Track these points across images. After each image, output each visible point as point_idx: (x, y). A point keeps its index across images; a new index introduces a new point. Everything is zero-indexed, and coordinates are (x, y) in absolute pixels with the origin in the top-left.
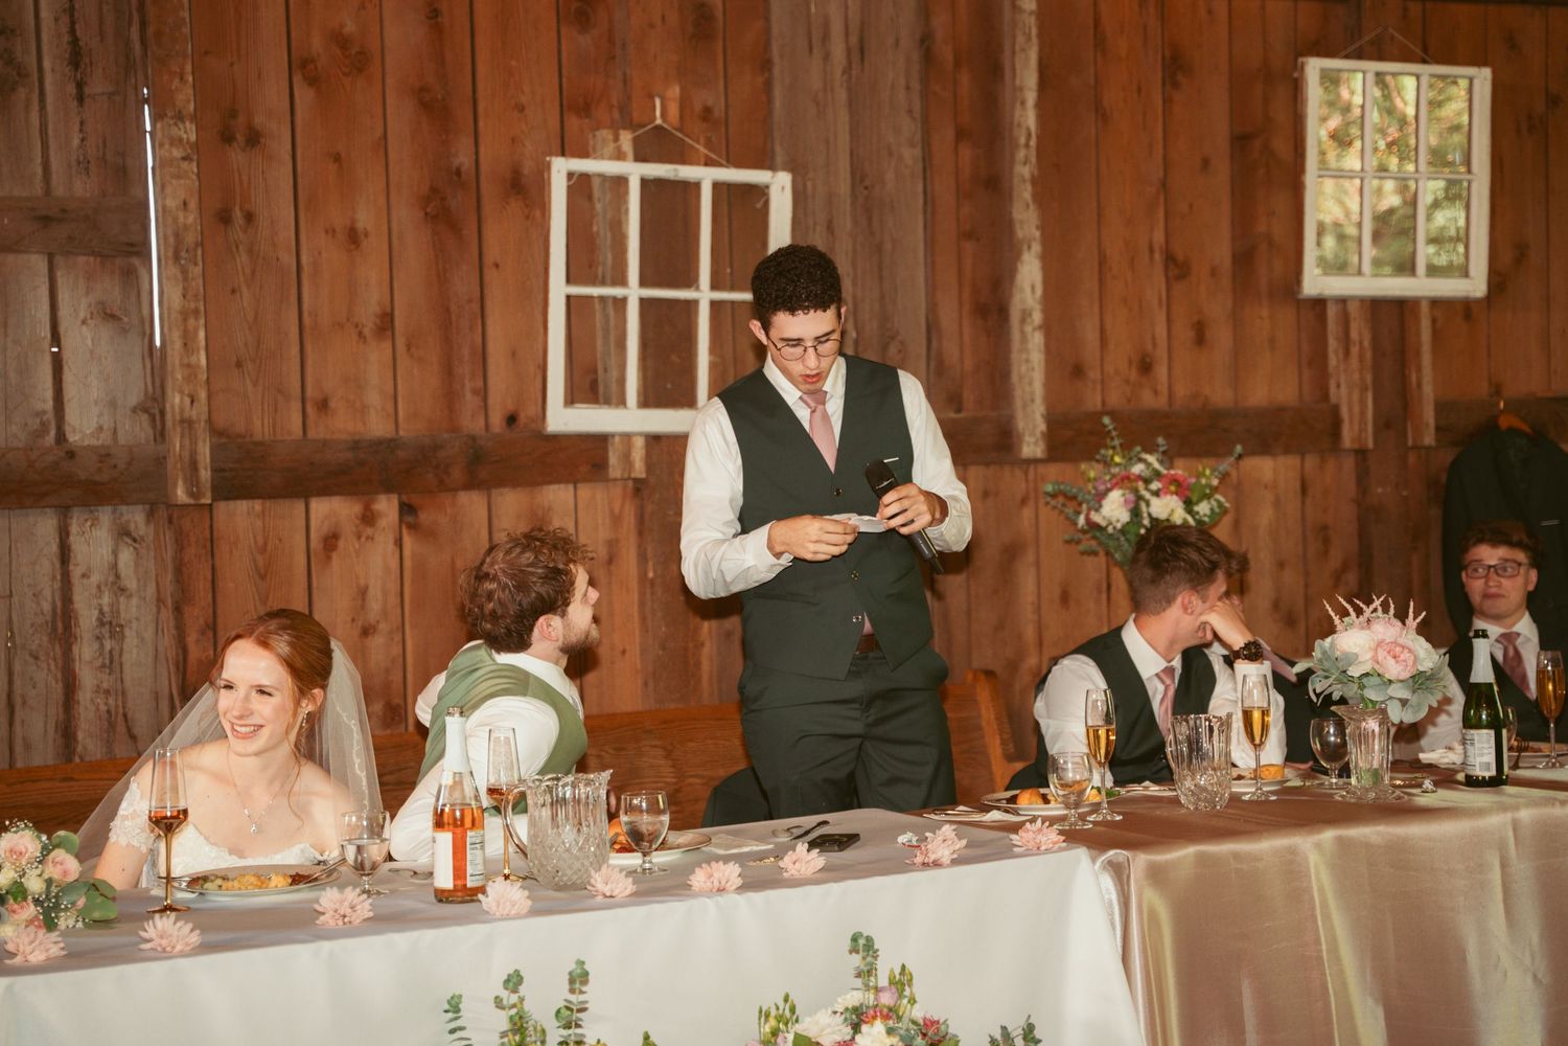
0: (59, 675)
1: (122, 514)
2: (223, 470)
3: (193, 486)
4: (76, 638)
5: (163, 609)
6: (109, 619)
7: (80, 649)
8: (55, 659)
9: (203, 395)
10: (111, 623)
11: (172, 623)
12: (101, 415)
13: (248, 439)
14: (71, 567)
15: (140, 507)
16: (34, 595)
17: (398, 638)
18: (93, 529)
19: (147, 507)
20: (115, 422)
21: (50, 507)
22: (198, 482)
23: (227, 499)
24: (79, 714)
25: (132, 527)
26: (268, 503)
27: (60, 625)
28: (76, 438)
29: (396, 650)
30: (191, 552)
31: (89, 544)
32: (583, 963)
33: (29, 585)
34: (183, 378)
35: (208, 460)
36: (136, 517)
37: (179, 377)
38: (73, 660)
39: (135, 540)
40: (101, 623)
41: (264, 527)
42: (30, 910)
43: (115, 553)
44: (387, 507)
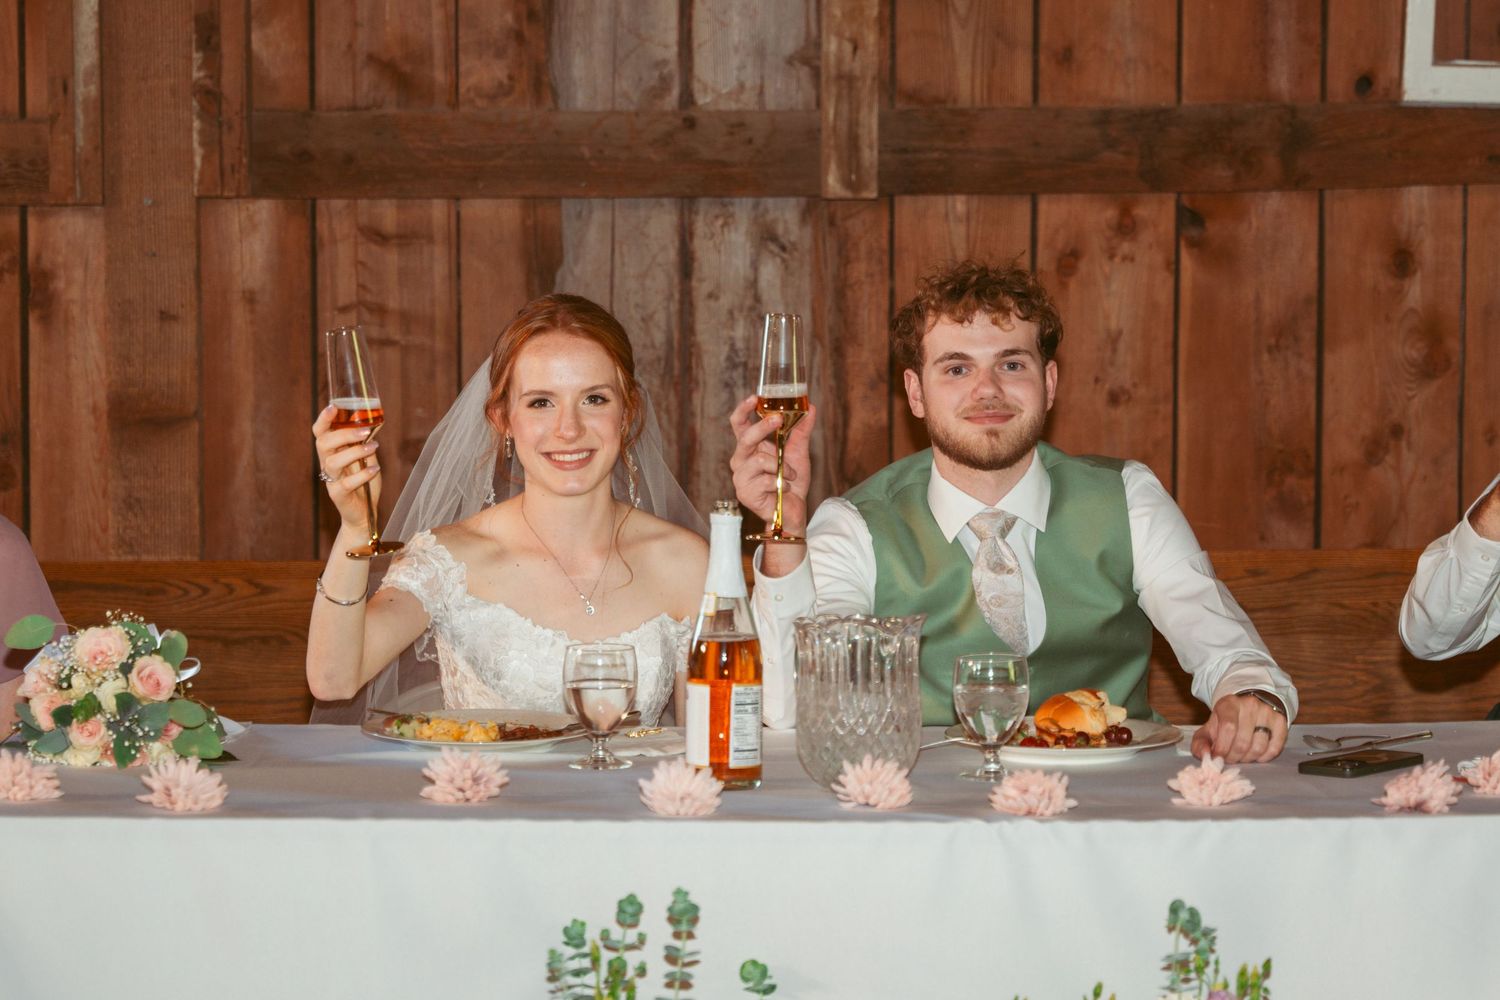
0: (673, 435)
1: (766, 211)
2: (905, 151)
3: (851, 172)
4: (697, 383)
5: (819, 348)
6: (743, 360)
7: (703, 398)
8: (668, 411)
9: (871, 38)
10: (745, 365)
11: (829, 371)
12: (742, 67)
13: (950, 105)
14: (694, 283)
15: (793, 201)
16: (643, 320)
17: (1166, 409)
18: (726, 230)
19: (803, 200)
20: (762, 78)
21: (667, 195)
22: (859, 167)
23: (912, 192)
24: (699, 490)
25: (780, 230)
26: (975, 200)
27: (676, 364)
28: (708, 100)
29: (1163, 429)
30: (860, 269)
31: (719, 252)
32: (686, 894)
33: (637, 306)
34: (843, 14)
35: (875, 134)
36: (786, 214)
37: (837, 12)
38: (693, 414)
39: (783, 248)
40: (732, 364)
41: (968, 236)
42: (106, 736)
43: (755, 266)
44: (1158, 213)
